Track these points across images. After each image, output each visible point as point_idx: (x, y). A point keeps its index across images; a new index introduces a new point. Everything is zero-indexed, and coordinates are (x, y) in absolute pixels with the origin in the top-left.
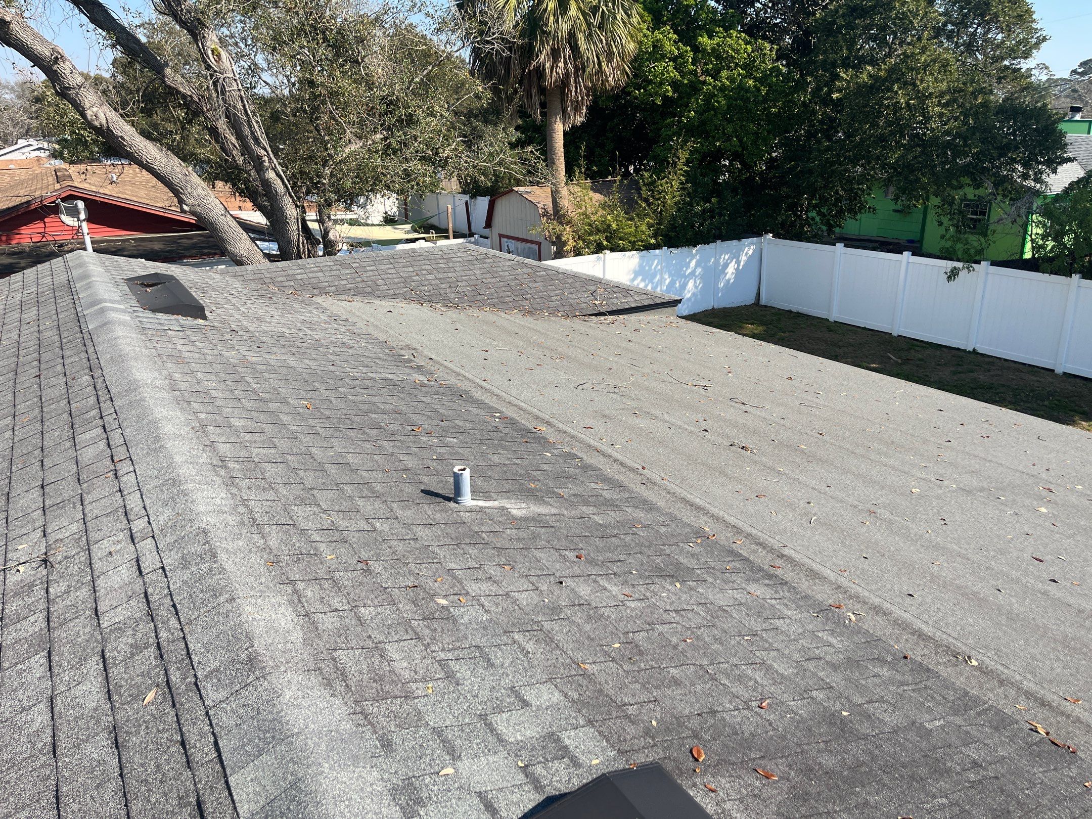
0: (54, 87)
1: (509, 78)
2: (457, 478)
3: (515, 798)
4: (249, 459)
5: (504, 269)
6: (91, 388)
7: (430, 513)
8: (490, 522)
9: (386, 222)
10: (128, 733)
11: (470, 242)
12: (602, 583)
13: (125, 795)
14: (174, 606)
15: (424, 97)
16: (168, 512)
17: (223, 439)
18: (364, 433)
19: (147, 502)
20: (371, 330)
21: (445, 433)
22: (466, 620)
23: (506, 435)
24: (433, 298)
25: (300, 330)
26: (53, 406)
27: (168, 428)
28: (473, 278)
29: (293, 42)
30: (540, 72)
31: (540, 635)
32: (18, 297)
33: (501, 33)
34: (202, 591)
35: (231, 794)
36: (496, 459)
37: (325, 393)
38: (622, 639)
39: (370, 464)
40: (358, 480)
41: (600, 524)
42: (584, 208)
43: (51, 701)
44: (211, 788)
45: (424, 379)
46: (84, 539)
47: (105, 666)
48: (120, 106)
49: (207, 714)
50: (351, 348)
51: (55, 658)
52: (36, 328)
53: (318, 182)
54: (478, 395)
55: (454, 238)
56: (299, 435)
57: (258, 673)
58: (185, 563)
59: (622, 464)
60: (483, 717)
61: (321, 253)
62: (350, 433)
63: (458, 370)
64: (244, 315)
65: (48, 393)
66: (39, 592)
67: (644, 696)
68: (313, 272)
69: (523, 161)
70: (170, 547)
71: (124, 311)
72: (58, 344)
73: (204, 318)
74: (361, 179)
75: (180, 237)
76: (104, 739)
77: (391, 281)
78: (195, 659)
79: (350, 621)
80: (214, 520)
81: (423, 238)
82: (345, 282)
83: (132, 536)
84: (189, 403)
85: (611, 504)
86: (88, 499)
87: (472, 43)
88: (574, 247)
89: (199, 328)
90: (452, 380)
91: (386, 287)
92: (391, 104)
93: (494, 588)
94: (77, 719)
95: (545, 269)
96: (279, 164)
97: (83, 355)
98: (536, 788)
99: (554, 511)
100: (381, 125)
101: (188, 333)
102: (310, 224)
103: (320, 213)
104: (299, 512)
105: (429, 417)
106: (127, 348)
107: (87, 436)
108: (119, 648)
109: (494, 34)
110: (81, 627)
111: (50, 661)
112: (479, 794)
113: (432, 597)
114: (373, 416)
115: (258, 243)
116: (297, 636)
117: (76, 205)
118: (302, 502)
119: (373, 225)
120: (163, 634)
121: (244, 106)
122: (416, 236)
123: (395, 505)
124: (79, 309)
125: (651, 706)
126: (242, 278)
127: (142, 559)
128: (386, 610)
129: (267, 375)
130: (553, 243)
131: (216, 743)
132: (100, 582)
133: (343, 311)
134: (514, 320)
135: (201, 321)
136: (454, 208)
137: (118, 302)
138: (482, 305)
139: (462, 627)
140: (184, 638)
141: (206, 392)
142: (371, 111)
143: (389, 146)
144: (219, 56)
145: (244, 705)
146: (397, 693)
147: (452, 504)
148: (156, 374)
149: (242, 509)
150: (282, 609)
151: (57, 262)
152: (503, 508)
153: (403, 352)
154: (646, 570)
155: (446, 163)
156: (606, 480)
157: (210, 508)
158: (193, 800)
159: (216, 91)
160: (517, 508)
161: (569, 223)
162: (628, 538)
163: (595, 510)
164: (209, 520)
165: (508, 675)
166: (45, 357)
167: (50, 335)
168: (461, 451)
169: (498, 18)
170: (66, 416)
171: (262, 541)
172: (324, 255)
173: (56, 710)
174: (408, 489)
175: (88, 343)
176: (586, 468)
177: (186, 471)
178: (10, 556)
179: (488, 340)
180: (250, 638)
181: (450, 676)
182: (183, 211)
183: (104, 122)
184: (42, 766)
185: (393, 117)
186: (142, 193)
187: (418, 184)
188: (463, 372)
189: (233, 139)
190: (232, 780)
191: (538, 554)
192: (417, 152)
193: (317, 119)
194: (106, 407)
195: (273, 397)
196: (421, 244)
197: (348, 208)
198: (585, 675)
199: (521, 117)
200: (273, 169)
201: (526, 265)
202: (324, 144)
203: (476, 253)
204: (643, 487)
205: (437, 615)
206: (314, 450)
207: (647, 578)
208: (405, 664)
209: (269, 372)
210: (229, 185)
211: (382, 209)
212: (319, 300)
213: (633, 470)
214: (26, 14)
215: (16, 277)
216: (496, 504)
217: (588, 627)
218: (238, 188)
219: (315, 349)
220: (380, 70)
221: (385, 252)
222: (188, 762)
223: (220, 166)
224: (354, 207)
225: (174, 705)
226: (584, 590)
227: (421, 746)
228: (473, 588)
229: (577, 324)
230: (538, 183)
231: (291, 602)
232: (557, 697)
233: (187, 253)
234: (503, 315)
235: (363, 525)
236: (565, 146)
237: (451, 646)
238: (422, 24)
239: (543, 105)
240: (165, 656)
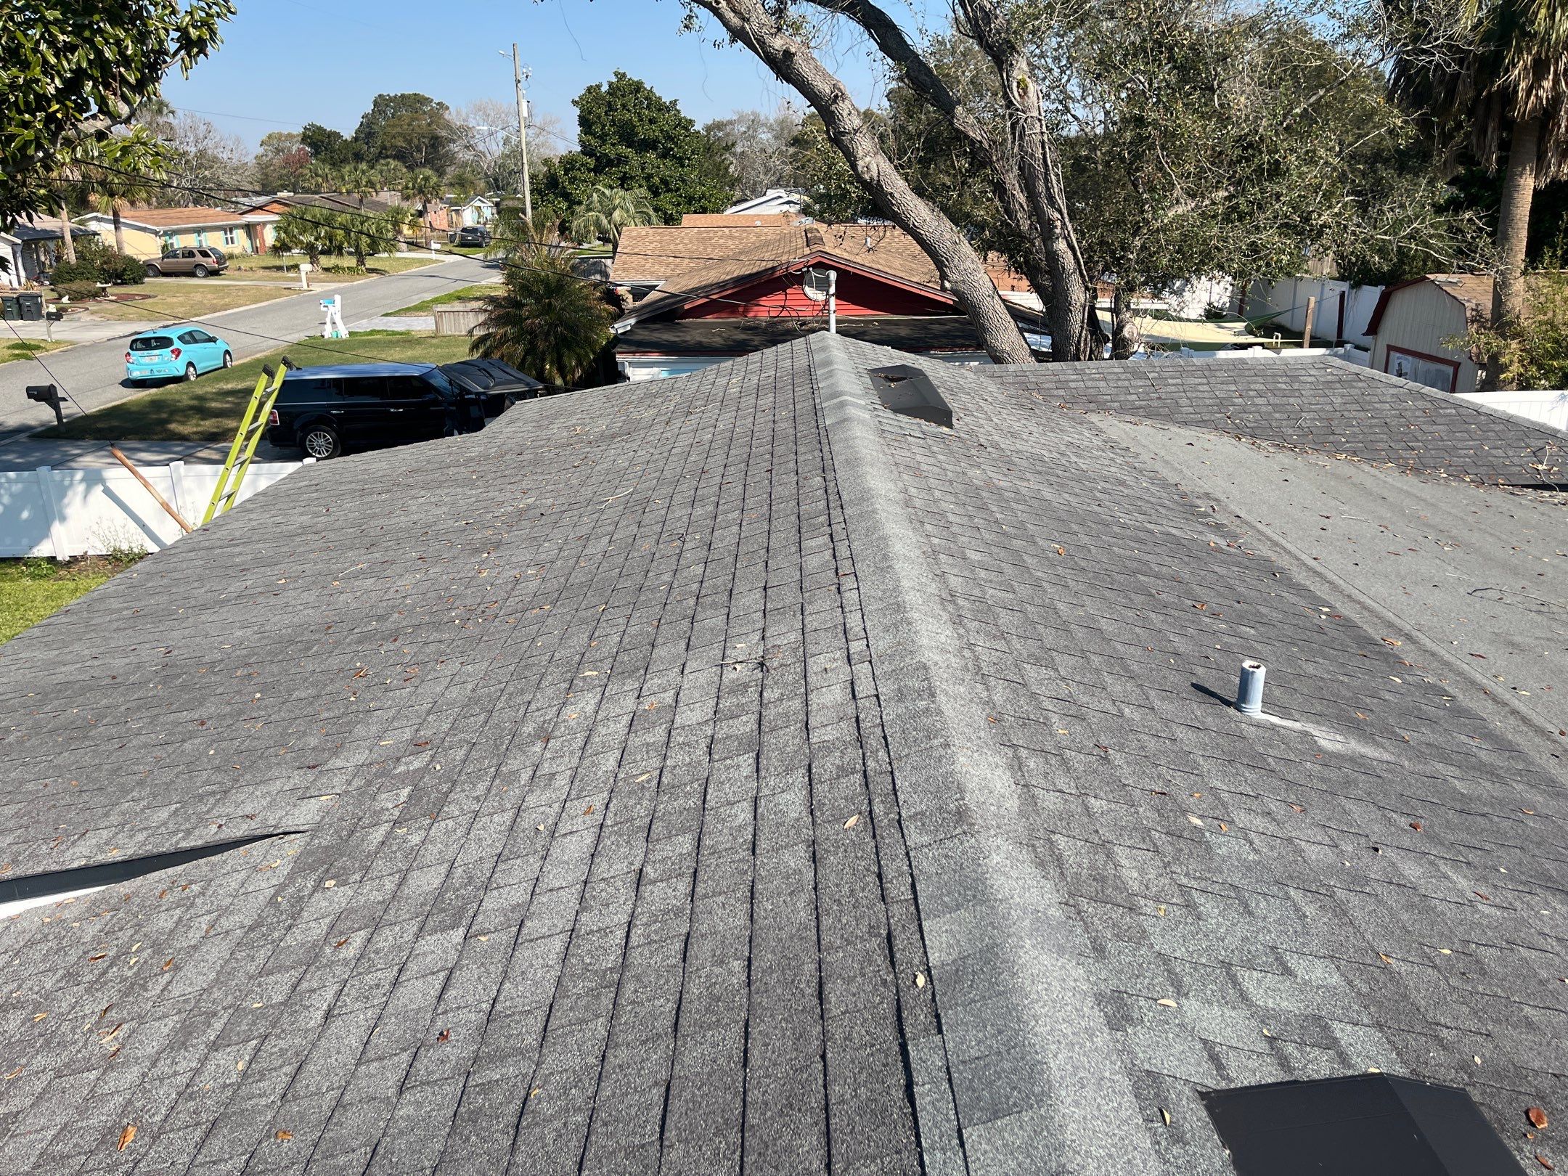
0: (828, 132)
1: (1452, 103)
2: (1245, 678)
3: (1250, 1064)
4: (982, 600)
5: (1384, 399)
6: (821, 492)
7: (1199, 713)
8: (1283, 746)
9: (1208, 317)
10: (827, 851)
11: (1336, 355)
12: (1443, 868)
13: (817, 908)
14: (885, 738)
15: (1302, 137)
16: (889, 638)
17: (956, 571)
18: (1126, 597)
19: (868, 624)
20: (1158, 466)
21: (1240, 619)
22: (1223, 851)
23: (1334, 639)
24: (1258, 431)
25: (1063, 454)
26: (782, 506)
27: (898, 548)
28: (1328, 408)
29: (1126, 66)
30: (1508, 96)
31: (1327, 901)
32: (755, 379)
33: (1450, 38)
34: (915, 729)
35: (922, 938)
36: (1310, 669)
37: (1086, 540)
38: (1457, 946)
39: (1128, 636)
40: (1109, 651)
41: (1462, 794)
42: (1550, 314)
43: (756, 800)
44: (904, 926)
45: (1223, 543)
46: (801, 650)
47: (810, 780)
48: (896, 156)
49: (907, 854)
50: (1128, 486)
51: (763, 762)
52: (771, 418)
53: (1122, 257)
54: (1300, 577)
55: (1312, 346)
56: (1044, 584)
57: (965, 827)
58: (901, 696)
59: (1525, 720)
60: (1227, 965)
61: (1107, 355)
62: (1108, 594)
63: (1276, 538)
64: (997, 427)
65: (778, 491)
66: (753, 693)
67: (1472, 1025)
68: (1093, 380)
69: (1455, 230)
70: (888, 676)
71: (864, 408)
72: (792, 438)
73: (950, 426)
74: (1183, 255)
75: (932, 322)
76: (802, 851)
77: (1200, 402)
78: (901, 797)
79: (1075, 807)
80: (937, 658)
81: (1262, 345)
82: (1134, 397)
83: (848, 657)
84: (922, 523)
85: (1492, 773)
86: (809, 609)
87: (1397, 54)
88: (1521, 375)
89: (942, 437)
90: (1264, 551)
91: (1191, 410)
92: (1249, 146)
93: (1272, 828)
94: (779, 825)
95: (1457, 406)
96: (1075, 230)
97: (817, 453)
98: (1281, 1065)
99: (1386, 757)
100: (1229, 179)
101: (930, 442)
102: (1100, 314)
103: (1117, 299)
104: (1031, 672)
105: (1220, 594)
106: (864, 451)
107: (813, 543)
108: (826, 766)
109: (1437, 39)
110: (789, 737)
111: (758, 763)
112: (1205, 1042)
113: (1184, 812)
114: (1142, 578)
115: (1026, 335)
116: (1013, 804)
117: (828, 276)
118: (1037, 662)
119: (1188, 320)
120: (871, 764)
121: (1044, 154)
122: (1251, 339)
123: (1152, 693)
124: (818, 401)
125: (1480, 1039)
126: (999, 380)
127: (857, 682)
128: (1123, 809)
129: (1014, 505)
130: (1482, 366)
131: (913, 886)
132: (812, 696)
133: (1124, 436)
134: (1388, 478)
135: (945, 430)
136: (1319, 303)
137: (858, 396)
138: (1337, 449)
139: (1216, 858)
140: (892, 773)
141: (942, 514)
142: (1216, 158)
143: (1234, 208)
144: (1025, 90)
145: (947, 856)
146: (1119, 900)
147: (1232, 711)
148: (891, 485)
149: (967, 653)
150: (999, 771)
151: (799, 343)
152: (1306, 734)
153: (1199, 502)
154: (1523, 873)
155: (1320, 234)
156: (1489, 735)
157: (933, 644)
158: (884, 932)
159: (1013, 134)
160: (1329, 740)
161: (1517, 335)
162: (1506, 824)
163: (1457, 773)
164: (930, 656)
165: (1269, 931)
166: (779, 450)
167: (784, 426)
168: (1259, 647)
169: (1447, 15)
170: (793, 518)
171: (985, 694)
172: (1111, 358)
173: (760, 811)
174: (1173, 678)
175: (824, 441)
176: (1458, 712)
177: (911, 598)
178: (728, 652)
179: (1333, 503)
180: (961, 789)
181: (1190, 906)
182: (943, 289)
183: (875, 176)
184: (740, 860)
185: (1249, 167)
186: (897, 263)
187: (1268, 265)
188: (1284, 542)
189: (1022, 198)
190: (926, 925)
191: (1349, 805)
192: (1275, 218)
193: (1137, 170)
194: (836, 513)
195: (1019, 532)
196: (1257, 352)
197: (1156, 295)
198: (1385, 969)
199: (1461, 163)
200: (1065, 238)
201: (1423, 396)
202: (1140, 204)
203: (1341, 372)
204: (1554, 761)
205: (1186, 834)
206: (1060, 606)
207: (1525, 883)
208: (1135, 875)
209: (1018, 502)
210: (1005, 257)
211: (1205, 298)
212: (1094, 418)
213: (1541, 732)
214: (812, 44)
215: (755, 356)
216: (1297, 726)
217: (1405, 916)
218: (1016, 262)
219: (1079, 481)
220: (1242, 99)
221: (1199, 360)
222: (883, 895)
223: (999, 233)
224: (1166, 293)
225: (874, 836)
226: (1412, 870)
227: (1141, 965)
228: (1242, 818)
229: (1498, 498)
230: (1472, 270)
231: (1011, 767)
232: (1335, 979)
233: (936, 343)
234: (1367, 468)
235: (1108, 706)
236: (1532, 211)
237: (1198, 874)
238: (1323, 27)
239: (1504, 146)
240: (871, 786)
